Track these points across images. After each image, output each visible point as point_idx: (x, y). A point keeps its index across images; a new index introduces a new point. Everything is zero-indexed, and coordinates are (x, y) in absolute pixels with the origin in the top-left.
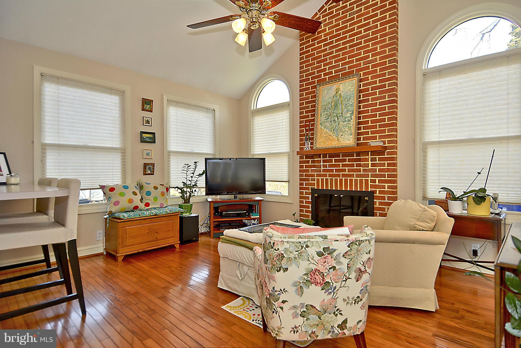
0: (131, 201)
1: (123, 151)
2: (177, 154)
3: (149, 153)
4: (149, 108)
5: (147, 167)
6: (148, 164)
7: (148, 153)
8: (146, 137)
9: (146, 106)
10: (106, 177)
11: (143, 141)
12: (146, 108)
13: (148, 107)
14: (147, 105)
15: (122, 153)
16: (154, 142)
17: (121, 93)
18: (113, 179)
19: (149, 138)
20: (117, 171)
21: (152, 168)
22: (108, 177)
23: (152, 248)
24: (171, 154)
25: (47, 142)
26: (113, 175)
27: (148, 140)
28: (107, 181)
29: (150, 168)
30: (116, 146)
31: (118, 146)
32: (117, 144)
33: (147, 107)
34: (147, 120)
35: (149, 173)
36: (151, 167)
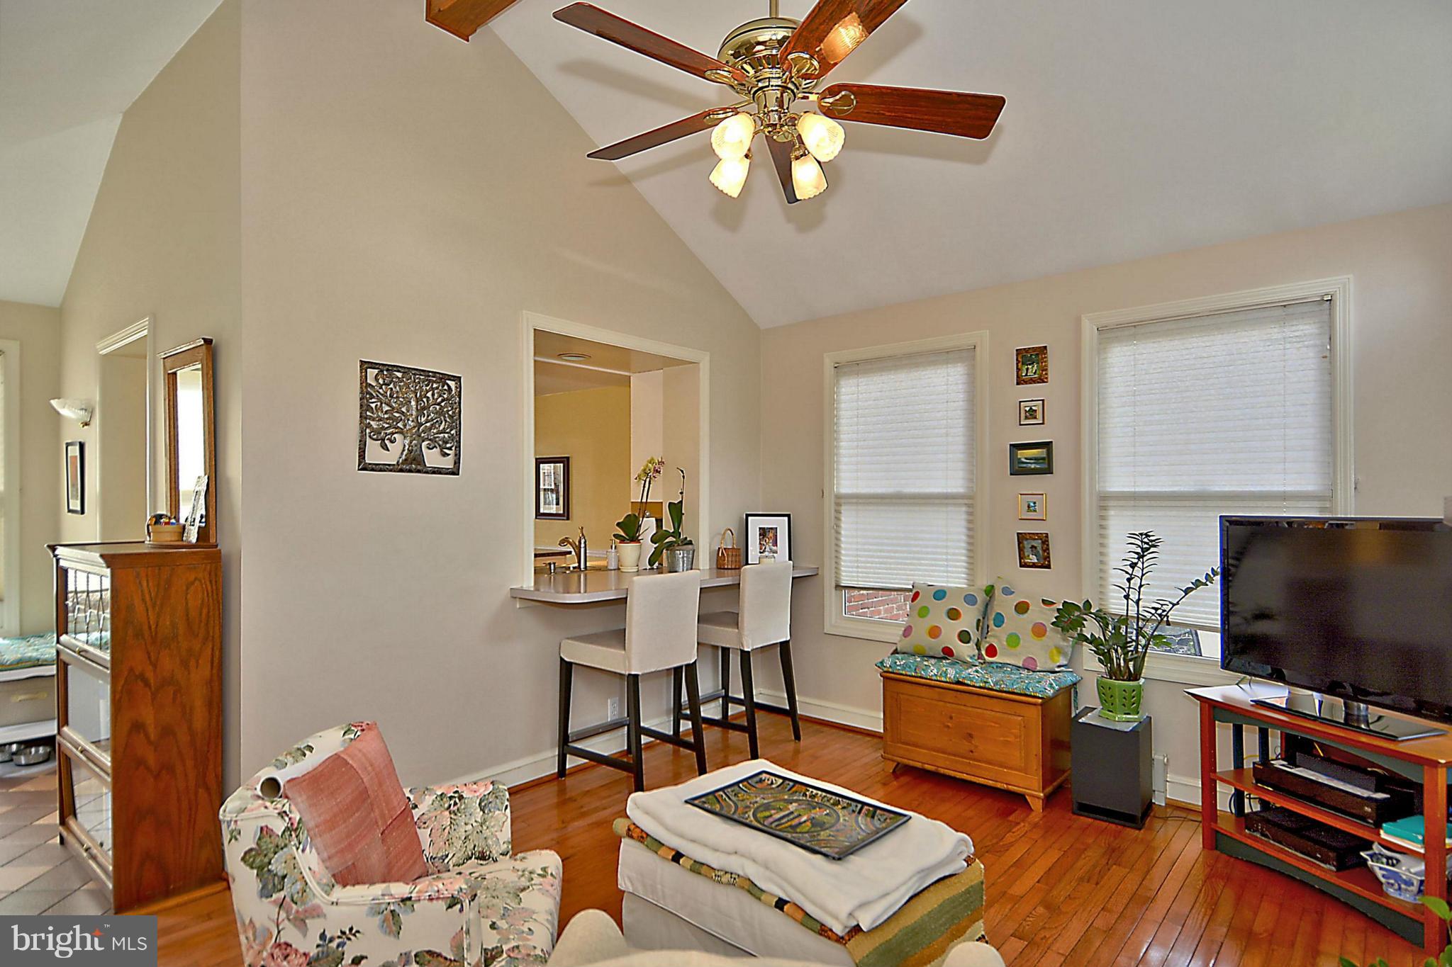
0: (935, 632)
1: (968, 501)
2: (1132, 503)
3: (1035, 503)
4: (1035, 373)
5: (1027, 544)
6: (1032, 536)
7: (1032, 504)
8: (1026, 459)
9: (1027, 369)
10: (933, 565)
11: (1018, 470)
12: (1026, 375)
13: (1032, 370)
14: (1030, 367)
15: (968, 505)
16: (1049, 471)
17: (967, 354)
18: (947, 572)
19: (1036, 459)
20: (957, 551)
21: (1039, 549)
22: (936, 565)
23: (959, 775)
24: (1111, 503)
25: (844, 490)
26: (947, 560)
27: (1033, 466)
28: (936, 574)
29: (1036, 548)
30: (955, 490)
31: (961, 490)
32: (956, 484)
33: (1030, 370)
34: (1027, 409)
35: (1034, 563)
36: (1038, 543)
